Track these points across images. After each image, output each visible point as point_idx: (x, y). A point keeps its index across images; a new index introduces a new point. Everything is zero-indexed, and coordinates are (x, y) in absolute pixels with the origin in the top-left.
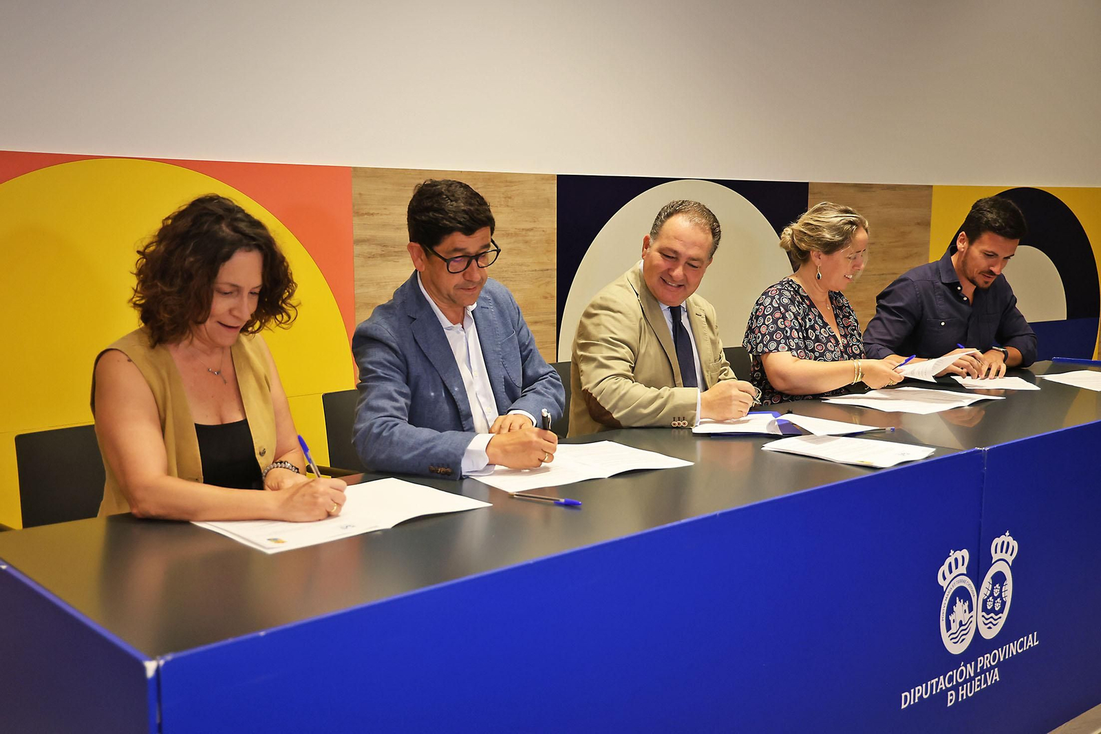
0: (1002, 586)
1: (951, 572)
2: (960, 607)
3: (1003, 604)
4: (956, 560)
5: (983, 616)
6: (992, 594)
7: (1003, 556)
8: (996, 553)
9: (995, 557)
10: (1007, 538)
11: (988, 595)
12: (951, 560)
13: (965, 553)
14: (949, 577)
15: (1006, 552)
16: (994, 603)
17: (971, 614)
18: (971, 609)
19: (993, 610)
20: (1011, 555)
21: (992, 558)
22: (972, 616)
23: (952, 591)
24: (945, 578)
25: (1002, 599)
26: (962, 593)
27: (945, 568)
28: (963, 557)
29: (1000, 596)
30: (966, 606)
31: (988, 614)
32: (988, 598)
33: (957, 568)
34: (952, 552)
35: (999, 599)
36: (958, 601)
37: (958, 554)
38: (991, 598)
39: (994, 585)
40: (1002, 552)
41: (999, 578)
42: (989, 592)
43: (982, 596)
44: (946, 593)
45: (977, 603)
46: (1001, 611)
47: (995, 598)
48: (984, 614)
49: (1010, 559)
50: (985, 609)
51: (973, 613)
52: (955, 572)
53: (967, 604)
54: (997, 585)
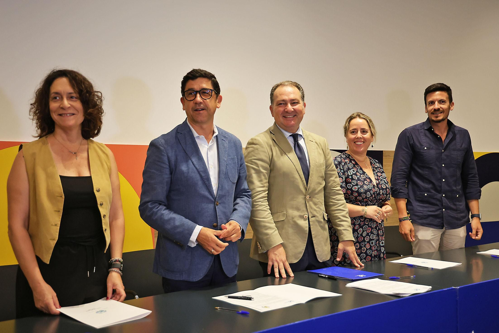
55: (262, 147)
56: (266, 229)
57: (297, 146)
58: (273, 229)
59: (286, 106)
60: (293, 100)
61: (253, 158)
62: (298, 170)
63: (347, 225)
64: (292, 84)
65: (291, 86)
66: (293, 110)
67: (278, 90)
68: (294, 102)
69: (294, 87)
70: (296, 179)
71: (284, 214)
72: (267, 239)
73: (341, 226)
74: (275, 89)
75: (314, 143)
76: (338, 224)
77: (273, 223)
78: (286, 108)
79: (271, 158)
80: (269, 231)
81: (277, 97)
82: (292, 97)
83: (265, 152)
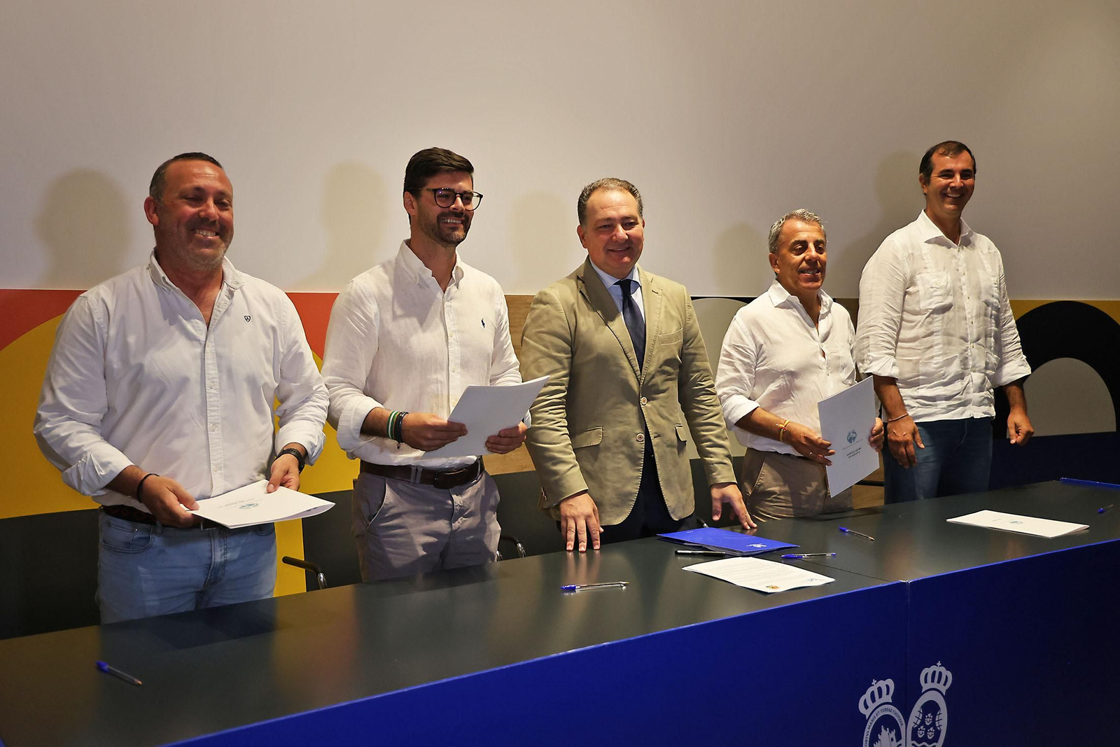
0: (934, 715)
1: (873, 700)
2: (885, 735)
3: (938, 733)
4: (880, 689)
5: (913, 745)
6: (923, 722)
7: (935, 685)
8: (926, 682)
9: (925, 687)
10: (938, 668)
11: (918, 723)
12: (874, 688)
13: (890, 682)
14: (872, 706)
15: (939, 682)
16: (926, 732)
17: (899, 743)
18: (899, 737)
19: (925, 739)
20: (945, 685)
21: (922, 687)
22: (900, 745)
23: (876, 719)
24: (867, 707)
25: (935, 728)
26: (888, 722)
27: (867, 696)
28: (887, 686)
29: (933, 724)
30: (893, 735)
31: (919, 743)
32: (919, 726)
33: (880, 696)
34: (874, 681)
35: (931, 729)
36: (883, 729)
37: (882, 684)
38: (922, 727)
39: (925, 714)
40: (933, 681)
41: (931, 708)
42: (920, 721)
43: (911, 725)
44: (870, 721)
45: (907, 732)
46: (936, 739)
47: (927, 727)
48: (914, 742)
49: (944, 689)
50: (915, 737)
51: (902, 741)
52: (879, 701)
53: (893, 733)
54: (929, 715)
55: (557, 309)
56: (555, 464)
57: (629, 304)
58: (570, 463)
59: (613, 231)
60: (627, 218)
61: (538, 330)
62: (627, 350)
63: (723, 454)
64: (621, 186)
65: (621, 190)
66: (627, 237)
67: (595, 198)
68: (628, 222)
69: (626, 191)
70: (622, 368)
71: (599, 433)
72: (557, 482)
73: (712, 455)
74: (589, 195)
75: (660, 297)
76: (707, 450)
77: (571, 454)
78: (614, 233)
79: (573, 329)
80: (561, 468)
81: (595, 211)
82: (624, 211)
83: (560, 318)
